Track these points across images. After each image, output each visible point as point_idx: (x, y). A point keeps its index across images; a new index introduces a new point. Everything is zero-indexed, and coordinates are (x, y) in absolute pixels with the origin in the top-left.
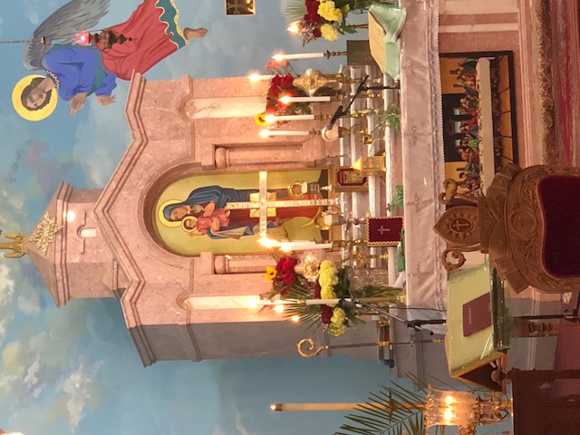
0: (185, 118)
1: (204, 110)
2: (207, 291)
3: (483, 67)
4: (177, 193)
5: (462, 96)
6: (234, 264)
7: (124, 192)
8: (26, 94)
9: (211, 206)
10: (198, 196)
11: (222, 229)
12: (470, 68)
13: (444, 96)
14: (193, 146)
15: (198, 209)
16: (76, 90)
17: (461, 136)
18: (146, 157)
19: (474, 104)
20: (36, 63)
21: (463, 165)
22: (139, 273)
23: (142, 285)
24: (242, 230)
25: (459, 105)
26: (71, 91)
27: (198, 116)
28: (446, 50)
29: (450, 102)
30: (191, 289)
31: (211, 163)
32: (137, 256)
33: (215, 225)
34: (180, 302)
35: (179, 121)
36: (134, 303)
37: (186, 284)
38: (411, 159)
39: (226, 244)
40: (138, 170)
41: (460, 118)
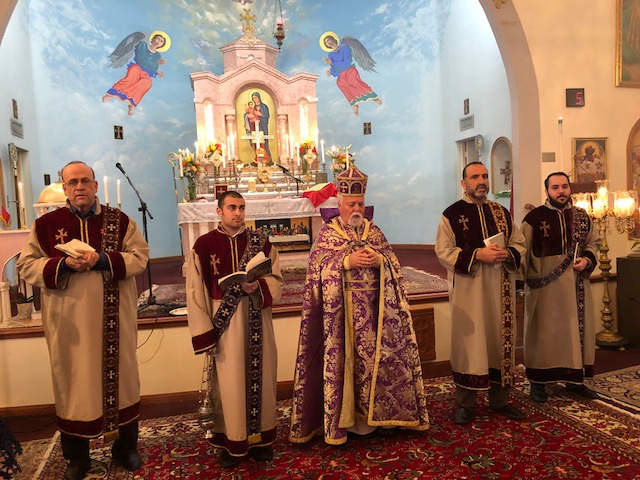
0: (299, 101)
1: (303, 109)
2: (216, 112)
3: (305, 237)
4: (266, 98)
5: (290, 228)
6: (230, 125)
7: (263, 73)
8: (330, 38)
9: (260, 114)
10: (264, 108)
11: (249, 119)
12: (304, 231)
13: (289, 219)
14: (287, 105)
15: (258, 108)
16: (332, 59)
17: (269, 227)
18: (281, 83)
19: (285, 233)
20: (343, 41)
21: (254, 229)
22: (224, 81)
23: (218, 82)
24: (249, 128)
25: (284, 226)
26: (332, 57)
27: (301, 107)
28: (313, 220)
29: (287, 222)
30: (216, 105)
31: (279, 113)
32: (233, 80)
33: (251, 116)
34: (207, 99)
35: (297, 98)
36: (206, 77)
37: (218, 102)
38: (257, 204)
39: (242, 121)
40: (275, 80)
41: (278, 226)
